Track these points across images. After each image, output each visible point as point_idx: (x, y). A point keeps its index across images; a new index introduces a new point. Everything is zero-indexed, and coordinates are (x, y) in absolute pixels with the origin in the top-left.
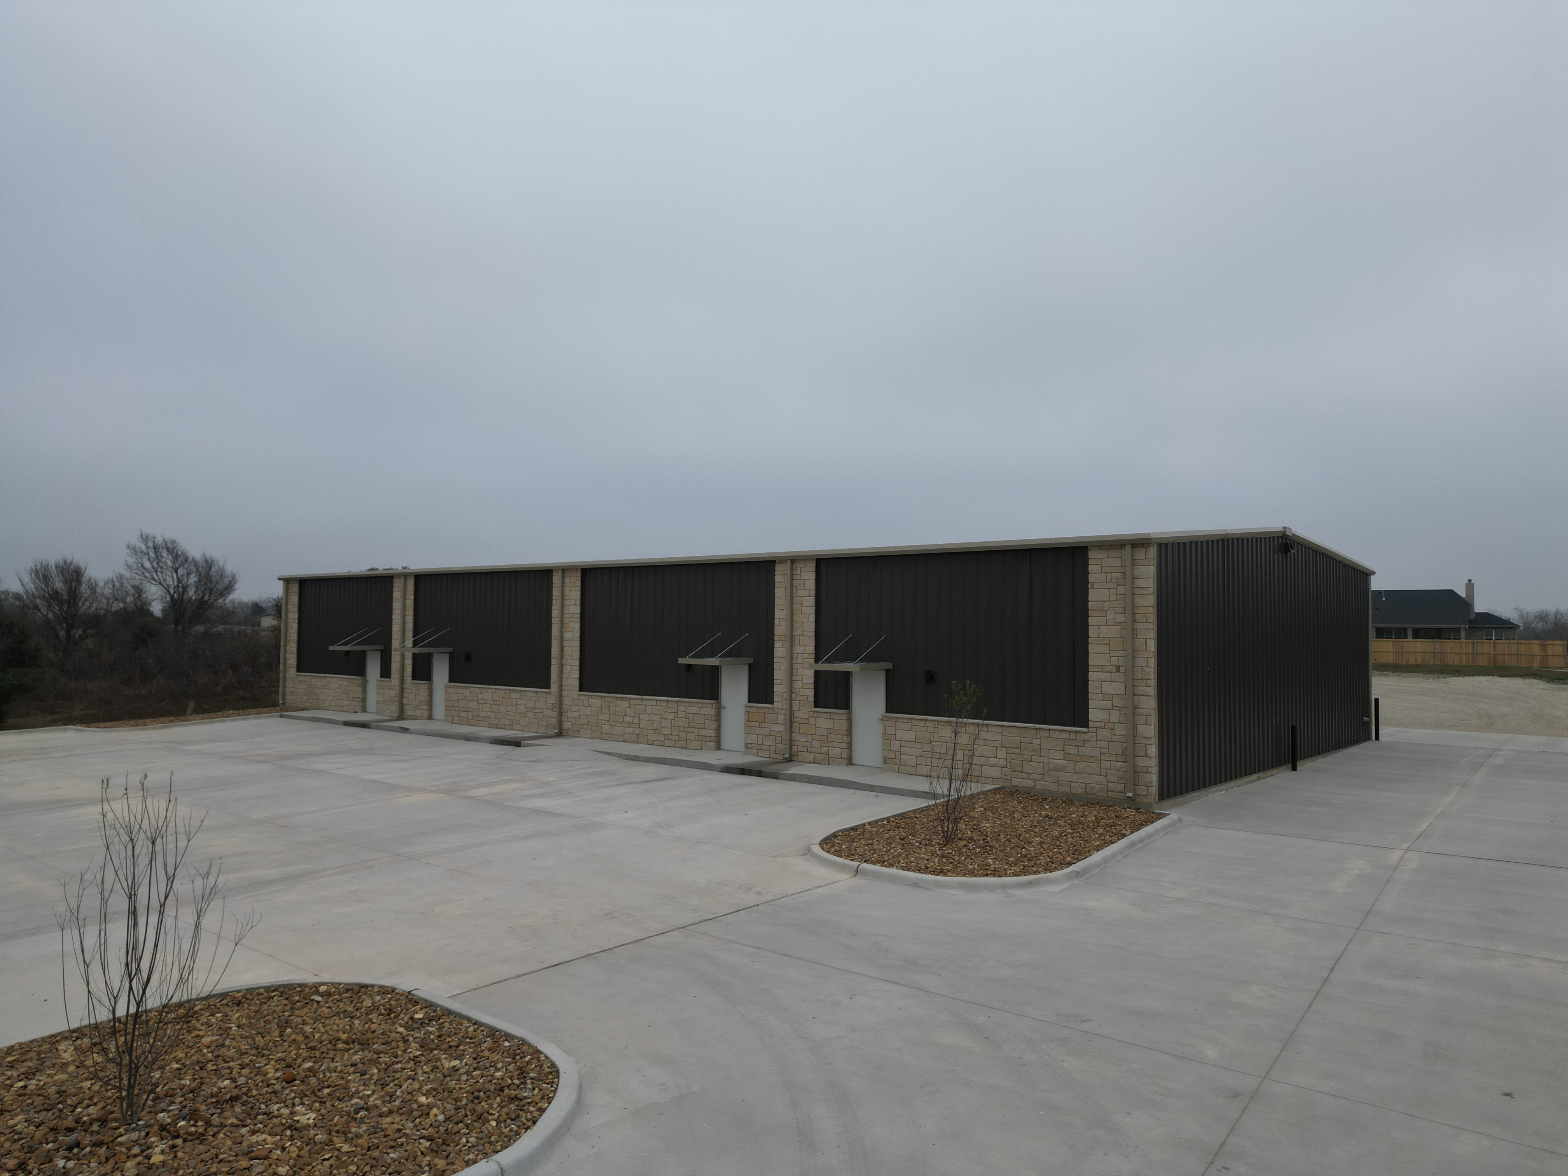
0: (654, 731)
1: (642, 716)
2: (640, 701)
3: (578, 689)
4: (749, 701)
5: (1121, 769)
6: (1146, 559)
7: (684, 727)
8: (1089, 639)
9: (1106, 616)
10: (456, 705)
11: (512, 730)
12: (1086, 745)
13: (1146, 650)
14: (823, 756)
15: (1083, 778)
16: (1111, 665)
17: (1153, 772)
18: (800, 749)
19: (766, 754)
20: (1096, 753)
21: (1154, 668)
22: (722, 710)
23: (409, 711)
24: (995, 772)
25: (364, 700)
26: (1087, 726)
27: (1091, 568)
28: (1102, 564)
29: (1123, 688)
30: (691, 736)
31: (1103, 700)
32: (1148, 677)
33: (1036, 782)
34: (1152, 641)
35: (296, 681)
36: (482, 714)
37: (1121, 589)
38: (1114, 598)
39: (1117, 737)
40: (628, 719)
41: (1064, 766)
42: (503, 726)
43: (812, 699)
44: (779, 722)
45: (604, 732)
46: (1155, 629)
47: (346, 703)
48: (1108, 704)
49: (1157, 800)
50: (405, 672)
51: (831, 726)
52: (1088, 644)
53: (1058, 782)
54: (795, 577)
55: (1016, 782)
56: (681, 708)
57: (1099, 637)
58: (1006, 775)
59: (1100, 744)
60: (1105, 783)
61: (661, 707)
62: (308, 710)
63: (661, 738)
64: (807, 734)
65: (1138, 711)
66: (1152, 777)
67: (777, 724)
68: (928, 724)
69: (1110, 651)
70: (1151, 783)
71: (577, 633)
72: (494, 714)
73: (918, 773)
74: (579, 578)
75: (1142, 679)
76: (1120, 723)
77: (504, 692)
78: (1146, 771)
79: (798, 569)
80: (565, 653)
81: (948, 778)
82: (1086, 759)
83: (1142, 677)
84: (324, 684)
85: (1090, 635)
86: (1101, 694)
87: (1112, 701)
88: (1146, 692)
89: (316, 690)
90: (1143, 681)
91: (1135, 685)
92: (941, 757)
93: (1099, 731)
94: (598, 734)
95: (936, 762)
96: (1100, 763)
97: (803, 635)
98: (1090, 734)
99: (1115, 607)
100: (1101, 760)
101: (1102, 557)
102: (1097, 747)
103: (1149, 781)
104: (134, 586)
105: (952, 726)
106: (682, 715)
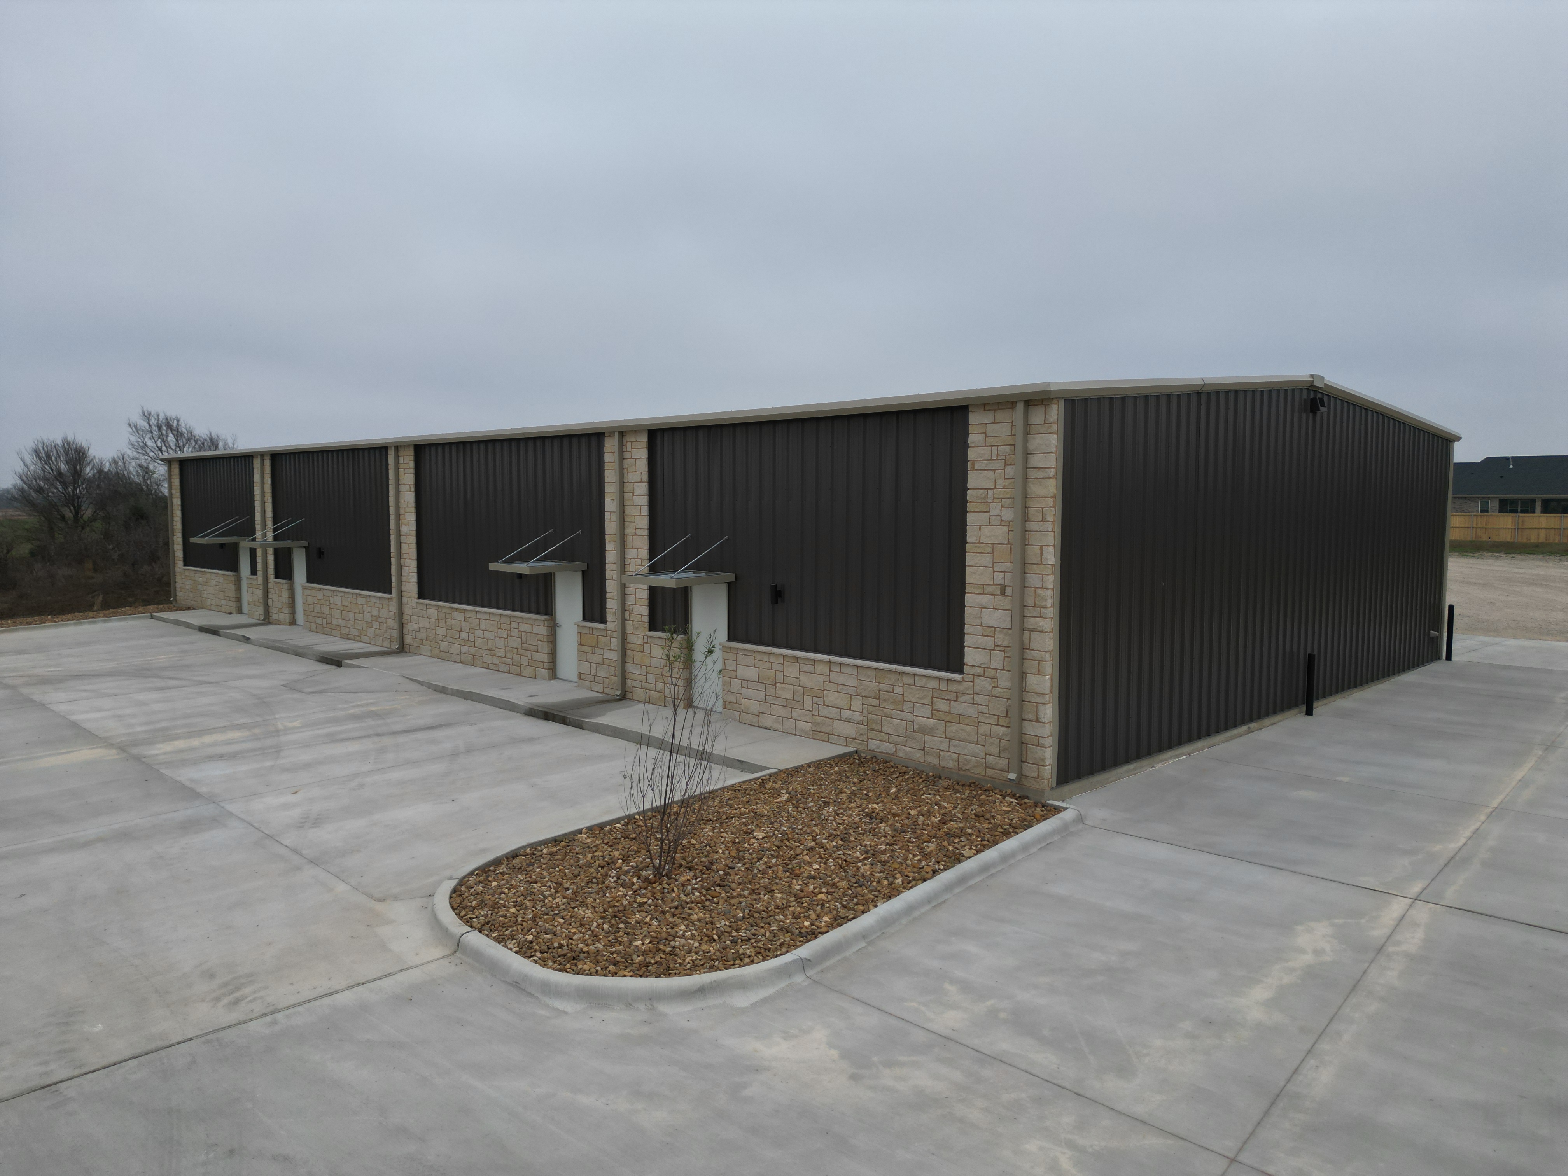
0: (489, 652)
1: (478, 633)
2: (474, 613)
3: (417, 596)
4: (584, 619)
5: (1004, 738)
6: (1045, 423)
7: (518, 649)
8: (967, 545)
9: (989, 512)
10: (312, 610)
11: (361, 642)
12: (960, 699)
13: (1041, 564)
14: (658, 694)
15: (955, 746)
16: (994, 584)
17: (1047, 744)
18: (635, 684)
19: (599, 688)
20: (972, 711)
21: (1053, 589)
22: (558, 629)
23: (274, 616)
24: (849, 730)
25: (239, 600)
26: (961, 671)
27: (972, 438)
28: (986, 433)
29: (1009, 619)
30: (525, 661)
31: (983, 635)
32: (1043, 604)
33: (899, 747)
34: (1051, 549)
35: (183, 576)
36: (335, 622)
37: (1010, 471)
38: (1000, 483)
39: (1000, 690)
40: (464, 635)
41: (932, 728)
43: (646, 619)
44: (612, 648)
45: (442, 649)
46: (1058, 530)
47: (224, 602)
48: (988, 642)
49: (1054, 784)
50: (268, 569)
51: (666, 655)
52: (966, 552)
53: (924, 749)
54: (627, 455)
55: (873, 745)
56: (514, 625)
57: (979, 543)
58: (861, 734)
59: (979, 699)
60: (983, 755)
61: (494, 622)
62: (194, 609)
63: (496, 661)
64: (641, 665)
65: (1029, 654)
66: (1045, 752)
67: (611, 650)
68: (773, 659)
69: (993, 563)
70: (1043, 760)
71: (413, 527)
72: (344, 622)
73: (761, 725)
74: (412, 458)
75: (1034, 607)
76: (1004, 670)
77: (351, 596)
78: (1036, 742)
79: (629, 444)
80: (403, 551)
81: (794, 733)
82: (960, 719)
83: (1035, 604)
84: (205, 580)
85: (968, 540)
86: (981, 626)
87: (994, 637)
88: (1039, 626)
89: (200, 587)
90: (1036, 609)
91: (1025, 615)
92: (787, 704)
93: (978, 681)
94: (437, 652)
95: (781, 711)
96: (978, 727)
97: (636, 534)
98: (965, 684)
99: (1002, 498)
100: (979, 722)
101: (986, 421)
102: (974, 704)
103: (1040, 758)
104: (141, 466)
105: (799, 663)
106: (515, 633)
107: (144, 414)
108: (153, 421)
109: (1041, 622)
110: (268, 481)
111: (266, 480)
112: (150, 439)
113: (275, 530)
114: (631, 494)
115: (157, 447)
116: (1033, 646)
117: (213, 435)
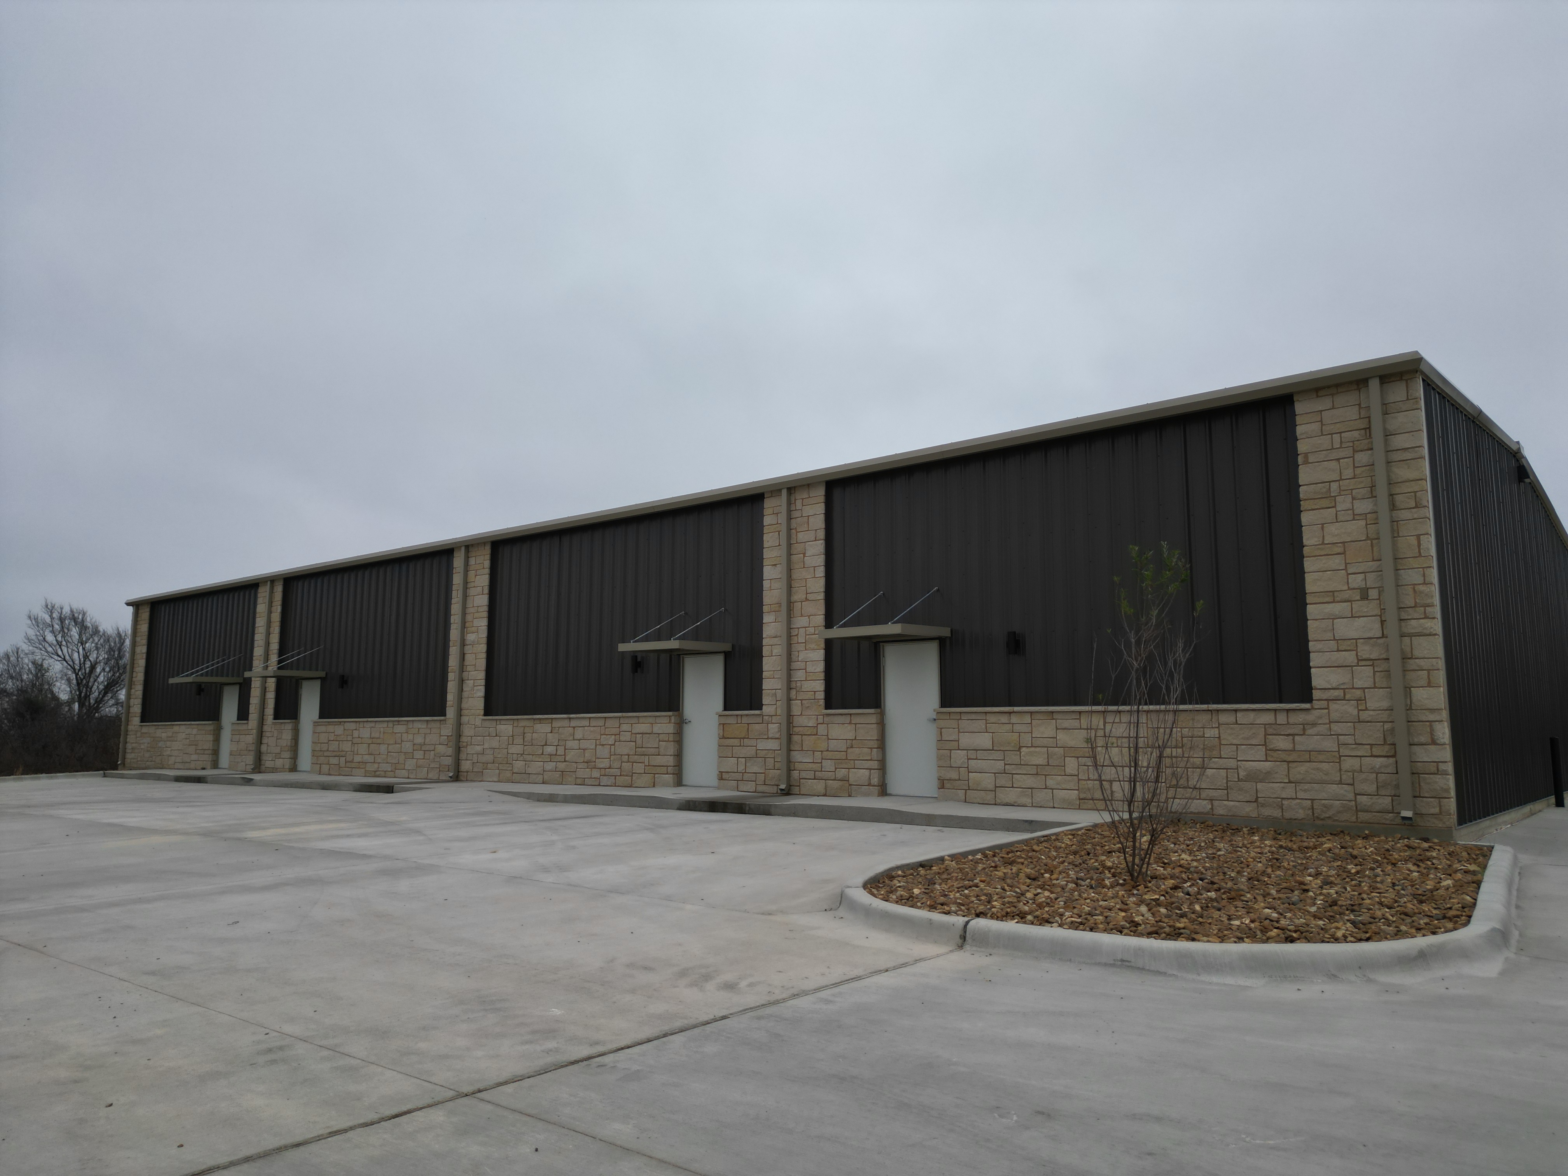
0: (586, 764)
1: (570, 744)
2: (569, 722)
3: (482, 712)
4: (725, 709)
5: (1383, 770)
6: (1408, 399)
7: (629, 755)
8: (1305, 548)
9: (1335, 507)
10: (325, 749)
12: (1309, 732)
13: (1420, 555)
14: (840, 783)
15: (1305, 791)
16: (1349, 589)
17: (1446, 770)
18: (804, 774)
19: (751, 786)
20: (1329, 744)
21: (1436, 585)
22: (686, 727)
23: (268, 762)
25: (216, 752)
26: (1309, 700)
27: (1299, 430)
28: (1321, 421)
29: (1378, 625)
30: (638, 767)
31: (1338, 651)
32: (1429, 601)
33: (1216, 803)
34: (1429, 538)
35: (139, 734)
36: (357, 759)
37: (1363, 458)
38: (1348, 473)
39: (1371, 713)
40: (550, 749)
41: (1268, 772)
42: (383, 773)
43: (821, 695)
44: (770, 736)
45: (515, 770)
46: (1432, 519)
47: (194, 757)
48: (1347, 657)
49: (1458, 820)
50: (266, 710)
51: (851, 736)
52: (1303, 557)
53: (1256, 801)
54: (795, 514)
56: (624, 728)
57: (1323, 543)
58: (1157, 795)
59: (1336, 728)
60: (1351, 796)
61: (594, 728)
63: (596, 774)
64: (814, 751)
65: (1412, 664)
66: (1448, 780)
67: (768, 739)
68: (1013, 720)
69: (1346, 564)
70: (1447, 791)
71: (483, 634)
72: (372, 757)
73: (998, 801)
74: (488, 557)
75: (1415, 606)
76: (1375, 687)
77: (385, 725)
78: (1434, 769)
79: (799, 503)
80: (466, 663)
81: (1052, 805)
82: (1311, 756)
83: (1416, 602)
84: (170, 734)
85: (1305, 542)
86: (1335, 639)
87: (1356, 650)
88: (1426, 628)
89: (161, 744)
90: (1417, 609)
91: (1402, 618)
92: (1039, 771)
93: (1333, 706)
94: (508, 774)
95: (1030, 781)
96: (1339, 762)
97: (807, 599)
98: (1316, 713)
99: (1352, 490)
100: (1340, 756)
101: (1320, 408)
102: (1331, 735)
103: (1442, 788)
104: (34, 663)
105: (1056, 719)
106: (626, 736)
107: (47, 606)
108: (56, 614)
109: (1428, 624)
110: (277, 609)
111: (274, 609)
112: (51, 632)
113: (280, 662)
114: (802, 555)
116: (1416, 653)
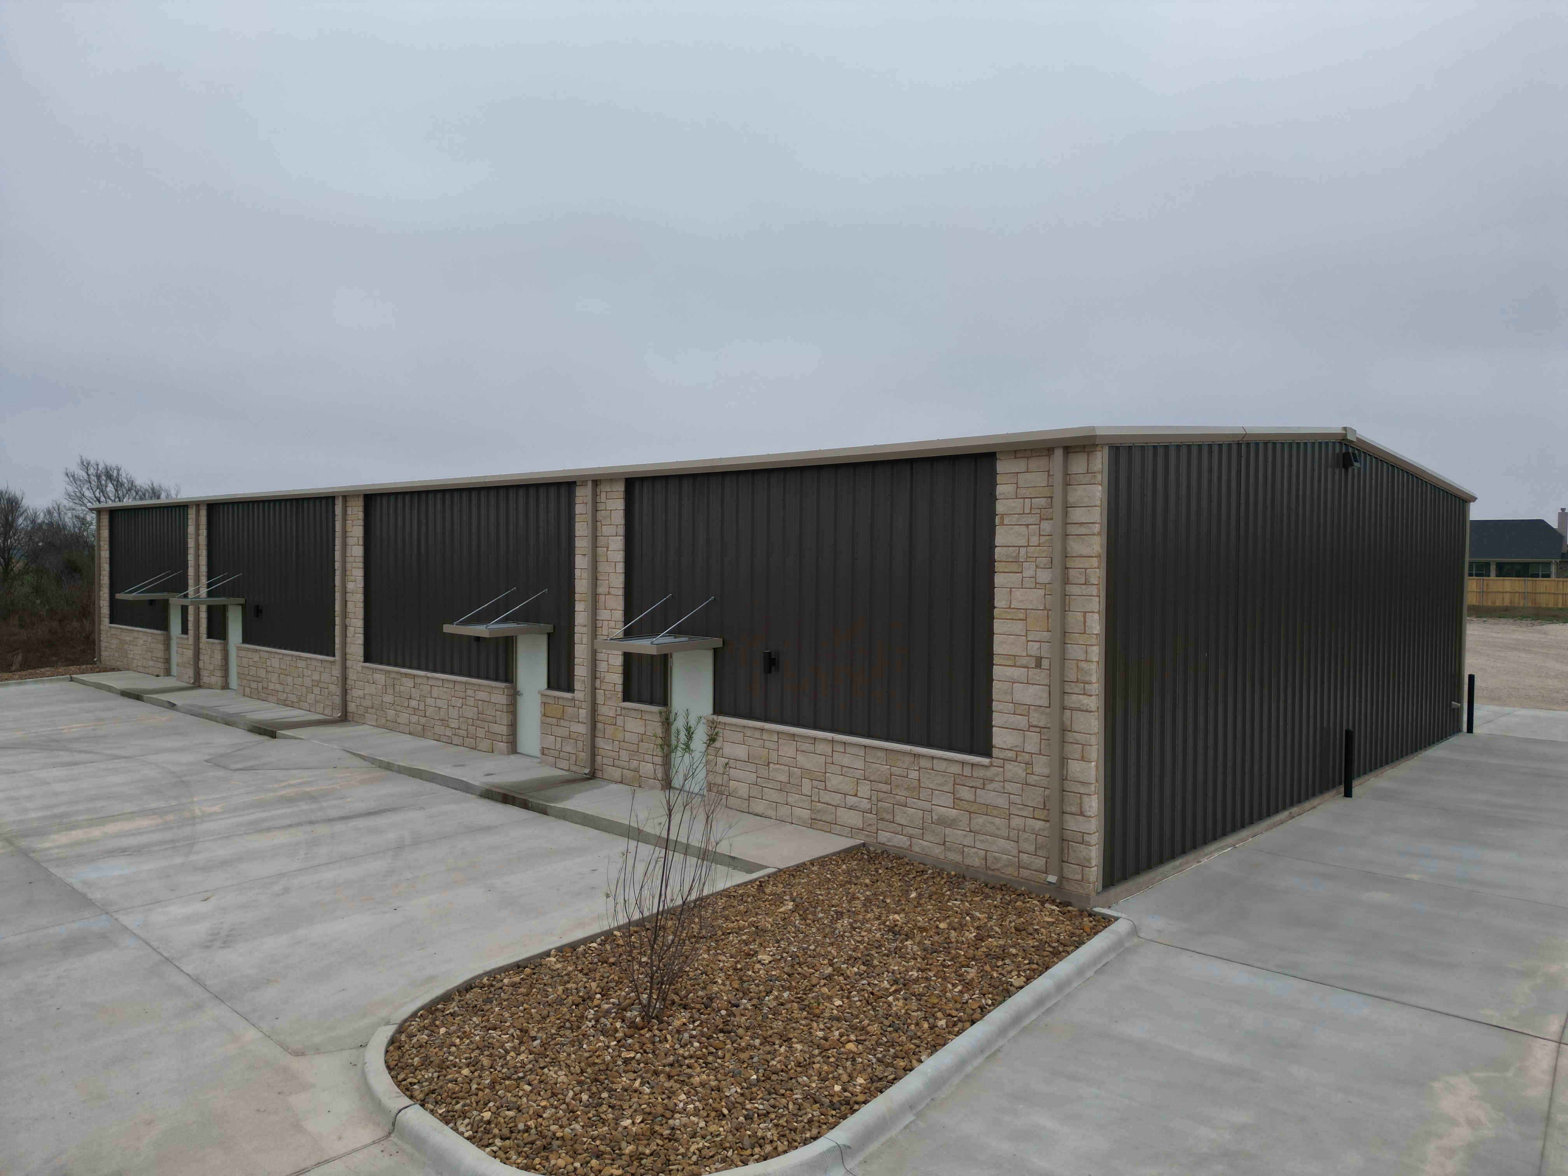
0: (441, 722)
1: (429, 701)
2: (425, 679)
3: (362, 659)
4: (549, 687)
5: (1041, 833)
6: (1088, 472)
7: (473, 719)
8: (995, 610)
9: (1021, 572)
10: (246, 673)
11: (300, 709)
12: (988, 787)
13: (1085, 633)
14: (633, 773)
15: (982, 841)
16: (1027, 656)
17: (1093, 842)
18: (605, 761)
19: (564, 764)
20: (1002, 801)
21: (1098, 662)
22: (519, 699)
23: (205, 679)
24: (855, 819)
25: (168, 661)
26: (988, 754)
27: (1000, 489)
28: (1017, 483)
29: (1046, 695)
30: (481, 733)
31: (1014, 714)
32: (1087, 679)
33: (914, 840)
34: (1096, 616)
35: (109, 635)
36: (271, 686)
37: (1046, 526)
38: (1034, 540)
39: (1036, 777)
40: (413, 703)
41: (954, 820)
42: (290, 703)
43: (620, 688)
44: (581, 720)
45: (389, 718)
46: (1103, 595)
47: (151, 663)
48: (1022, 722)
49: (1100, 889)
50: (200, 628)
51: (641, 730)
52: (993, 618)
53: (944, 844)
54: (601, 507)
55: (884, 837)
56: (469, 692)
57: (1010, 608)
58: (870, 825)
59: (1009, 787)
60: (1015, 853)
61: (447, 689)
62: (119, 670)
63: (449, 732)
64: (613, 740)
65: (1070, 737)
66: (1090, 851)
67: (579, 722)
68: (765, 736)
69: (1027, 631)
70: (1089, 860)
71: (360, 584)
72: (282, 686)
73: (751, 810)
74: (361, 509)
75: (1077, 682)
76: (1040, 754)
77: (290, 658)
78: (1080, 839)
79: (603, 495)
80: (349, 610)
81: (790, 821)
82: (987, 810)
83: (1078, 678)
84: (132, 639)
85: (996, 604)
86: (1012, 703)
87: (1028, 716)
88: (1083, 705)
89: (126, 646)
90: (1079, 684)
91: (1066, 691)
92: (782, 788)
93: (1009, 766)
94: (382, 721)
95: (775, 796)
96: (1009, 819)
97: (609, 594)
98: (994, 770)
99: (1036, 557)
100: (1010, 814)
101: (1017, 470)
102: (1004, 793)
103: (1085, 857)
104: (77, 517)
105: (797, 741)
106: (470, 701)
107: (82, 463)
108: (92, 471)
109: (1085, 700)
110: (204, 533)
111: (201, 532)
112: (88, 489)
113: (209, 586)
114: (605, 549)
115: (95, 497)
116: (1075, 727)
117: (154, 485)
